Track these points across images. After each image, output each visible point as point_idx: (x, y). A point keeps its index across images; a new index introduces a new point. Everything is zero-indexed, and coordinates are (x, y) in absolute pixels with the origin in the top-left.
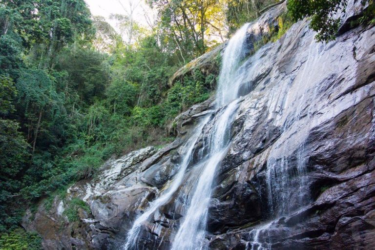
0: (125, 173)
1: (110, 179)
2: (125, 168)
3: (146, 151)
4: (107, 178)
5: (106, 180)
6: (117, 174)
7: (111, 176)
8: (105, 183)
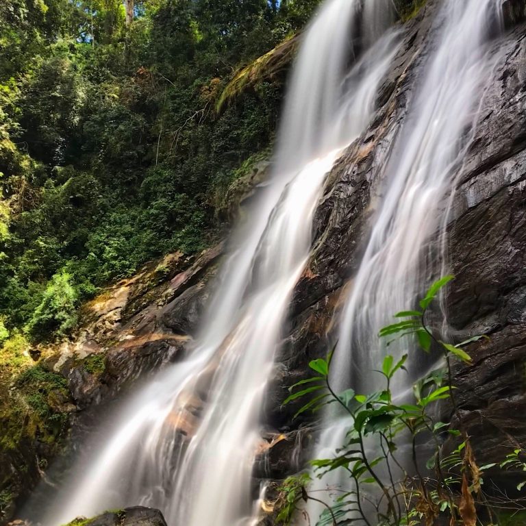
0: (136, 308)
1: (107, 322)
2: (135, 296)
3: (176, 259)
4: (101, 319)
5: (99, 324)
6: (120, 310)
7: (108, 315)
8: (96, 330)
